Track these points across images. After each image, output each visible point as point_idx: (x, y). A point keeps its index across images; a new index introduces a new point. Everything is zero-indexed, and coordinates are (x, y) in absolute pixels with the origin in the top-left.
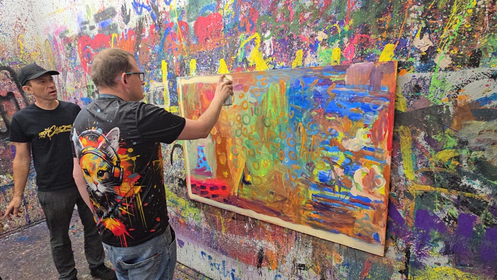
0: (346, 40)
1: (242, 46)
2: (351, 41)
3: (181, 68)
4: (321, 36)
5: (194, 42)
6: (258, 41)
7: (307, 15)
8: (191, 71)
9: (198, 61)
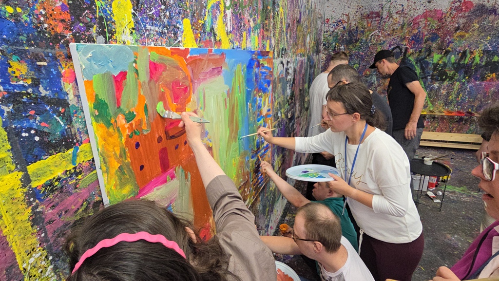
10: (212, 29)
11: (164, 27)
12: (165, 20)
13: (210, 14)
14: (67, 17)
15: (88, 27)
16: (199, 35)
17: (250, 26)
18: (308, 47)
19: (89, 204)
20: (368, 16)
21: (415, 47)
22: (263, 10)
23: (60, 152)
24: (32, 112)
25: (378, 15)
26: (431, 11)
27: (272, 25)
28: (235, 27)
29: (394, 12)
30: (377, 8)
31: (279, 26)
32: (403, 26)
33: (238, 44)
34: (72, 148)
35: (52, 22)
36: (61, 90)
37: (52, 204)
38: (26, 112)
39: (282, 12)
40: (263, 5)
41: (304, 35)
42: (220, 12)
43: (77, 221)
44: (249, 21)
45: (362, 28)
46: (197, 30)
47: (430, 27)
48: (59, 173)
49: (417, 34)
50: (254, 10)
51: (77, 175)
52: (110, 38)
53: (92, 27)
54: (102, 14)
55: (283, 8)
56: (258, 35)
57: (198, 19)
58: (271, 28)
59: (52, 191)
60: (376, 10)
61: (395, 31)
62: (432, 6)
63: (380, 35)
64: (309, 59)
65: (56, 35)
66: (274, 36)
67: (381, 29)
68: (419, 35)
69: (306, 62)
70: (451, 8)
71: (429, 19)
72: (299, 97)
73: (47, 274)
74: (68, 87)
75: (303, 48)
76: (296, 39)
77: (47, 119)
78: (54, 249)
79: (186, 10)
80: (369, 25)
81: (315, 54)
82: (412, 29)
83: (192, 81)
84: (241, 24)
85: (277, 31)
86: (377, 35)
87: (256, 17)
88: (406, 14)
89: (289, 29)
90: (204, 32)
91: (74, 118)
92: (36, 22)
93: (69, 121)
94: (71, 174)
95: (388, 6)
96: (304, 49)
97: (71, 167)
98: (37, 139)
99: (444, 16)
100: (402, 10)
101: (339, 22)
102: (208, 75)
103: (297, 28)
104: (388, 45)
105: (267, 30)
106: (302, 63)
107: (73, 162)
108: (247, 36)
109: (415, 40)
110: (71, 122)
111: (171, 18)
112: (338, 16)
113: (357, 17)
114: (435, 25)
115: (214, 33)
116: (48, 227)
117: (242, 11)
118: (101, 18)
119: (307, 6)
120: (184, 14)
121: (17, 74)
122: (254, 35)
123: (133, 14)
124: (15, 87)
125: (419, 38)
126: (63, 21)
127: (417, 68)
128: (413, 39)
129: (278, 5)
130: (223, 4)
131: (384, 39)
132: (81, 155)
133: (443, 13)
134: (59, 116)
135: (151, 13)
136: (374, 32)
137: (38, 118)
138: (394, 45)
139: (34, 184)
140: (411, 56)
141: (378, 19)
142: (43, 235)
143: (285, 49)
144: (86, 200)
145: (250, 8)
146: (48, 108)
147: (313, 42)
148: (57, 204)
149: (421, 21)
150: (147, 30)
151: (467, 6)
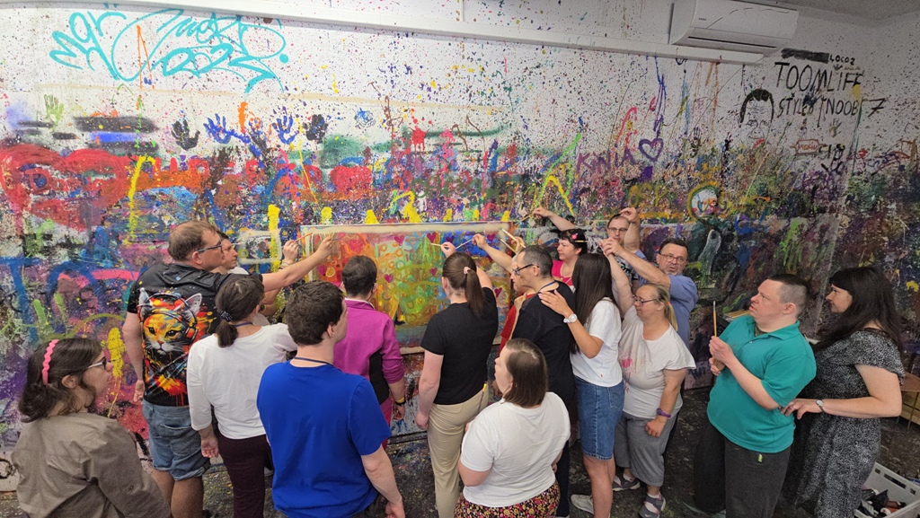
0: (482, 205)
1: (395, 200)
2: (485, 206)
3: (306, 215)
4: (465, 201)
5: (330, 190)
6: (412, 198)
7: (455, 185)
8: (323, 219)
9: (334, 209)
10: (397, 213)
11: (351, 216)
13: (396, 204)
16: (382, 217)
17: (462, 205)
18: (707, 208)
22: (493, 187)
27: (519, 197)
35: (297, 220)
39: (555, 181)
40: (495, 183)
41: (672, 193)
42: (409, 201)
44: (459, 200)
46: (380, 214)
50: (472, 190)
52: (319, 223)
53: (311, 220)
55: (558, 176)
56: (480, 209)
57: (382, 209)
58: (516, 200)
64: (712, 225)
65: (298, 224)
69: (691, 229)
75: (669, 211)
76: (623, 202)
79: (370, 206)
81: (772, 216)
83: (367, 241)
85: (536, 201)
87: (475, 195)
89: (585, 194)
90: (388, 215)
92: (292, 220)
96: (678, 212)
101: (891, 155)
102: (384, 239)
103: (627, 189)
106: (662, 231)
108: (454, 212)
111: (356, 211)
112: (889, 143)
115: (400, 214)
117: (447, 195)
118: (316, 216)
119: (689, 153)
120: (368, 208)
122: (470, 209)
123: (332, 213)
126: (301, 219)
129: (540, 176)
130: (413, 196)
135: (343, 211)
145: (462, 191)
147: (746, 198)
150: (339, 218)
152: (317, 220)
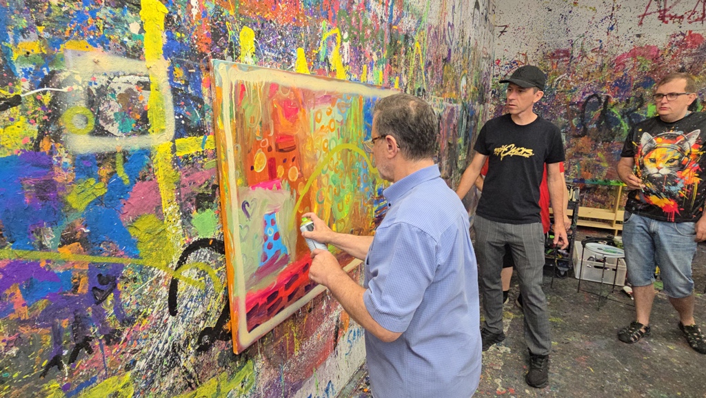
2: (386, 67)
3: (215, 35)
4: (375, 58)
6: (339, 40)
8: (242, 51)
10: (326, 59)
11: (280, 53)
12: (281, 48)
13: (325, 45)
14: (210, 41)
15: (222, 49)
16: (312, 63)
17: (373, 60)
18: (464, 92)
19: (209, 184)
20: (553, 56)
21: (620, 96)
22: (390, 44)
23: (195, 136)
24: (182, 103)
25: (567, 53)
26: (641, 47)
27: (403, 61)
28: (353, 59)
29: (589, 49)
30: (565, 45)
31: (413, 62)
32: (602, 68)
33: (356, 76)
34: (202, 135)
35: (200, 44)
36: (201, 91)
37: (186, 173)
38: (179, 102)
39: (419, 48)
40: (391, 39)
41: (456, 77)
42: (336, 44)
43: (199, 194)
44: (371, 55)
45: (545, 70)
46: (311, 58)
47: (641, 69)
48: (193, 152)
49: (622, 78)
50: (378, 43)
51: (204, 158)
52: (236, 58)
53: (225, 49)
54: (232, 40)
55: (420, 43)
56: (383, 70)
57: (312, 49)
58: (402, 64)
59: (187, 163)
60: (563, 48)
61: (591, 74)
62: (643, 41)
63: (570, 79)
64: (464, 107)
65: (202, 53)
66: (405, 73)
67: (571, 72)
68: (626, 80)
69: (460, 110)
70: (671, 43)
71: (639, 58)
72: (447, 153)
73: (178, 225)
74: (205, 90)
75: (454, 93)
76: (442, 80)
77: (190, 110)
78: (184, 208)
79: (301, 41)
80: (555, 66)
81: (477, 103)
82: (615, 72)
83: (302, 103)
84: (361, 56)
85: (411, 69)
86: (566, 80)
87: (381, 50)
88: (606, 52)
89: (430, 67)
90: (318, 61)
91: (206, 114)
92: (191, 43)
93: (203, 115)
94: (201, 156)
95: (580, 42)
96: (457, 94)
97: (200, 150)
98: (183, 122)
99: (660, 54)
100: (600, 48)
101: (514, 63)
102: (319, 101)
103: (444, 67)
104: (581, 93)
105: (396, 66)
106: (452, 110)
107: (203, 147)
108: (368, 70)
109: (620, 87)
110: (204, 116)
111: (286, 46)
112: (512, 55)
113: (538, 57)
114: (647, 66)
115: (328, 63)
116: (182, 189)
117: (363, 44)
118: (231, 43)
119: (461, 42)
120: (298, 43)
121: (178, 76)
122: (377, 69)
123: (255, 41)
124: (175, 84)
125: (624, 83)
126: (207, 44)
127: (623, 124)
128: (617, 85)
129: (413, 40)
130: (339, 36)
131: (576, 85)
132: (208, 143)
133: (659, 50)
134: (197, 110)
135: (269, 41)
136: (561, 77)
137: (185, 108)
138: (589, 92)
139: (178, 154)
140: (615, 107)
141: (566, 58)
142: (178, 194)
143: (424, 90)
144: (208, 180)
145: (373, 42)
146: (192, 102)
147: (473, 87)
148: (189, 174)
149: (627, 61)
150: (264, 55)
151: (694, 41)
152: (234, 52)
